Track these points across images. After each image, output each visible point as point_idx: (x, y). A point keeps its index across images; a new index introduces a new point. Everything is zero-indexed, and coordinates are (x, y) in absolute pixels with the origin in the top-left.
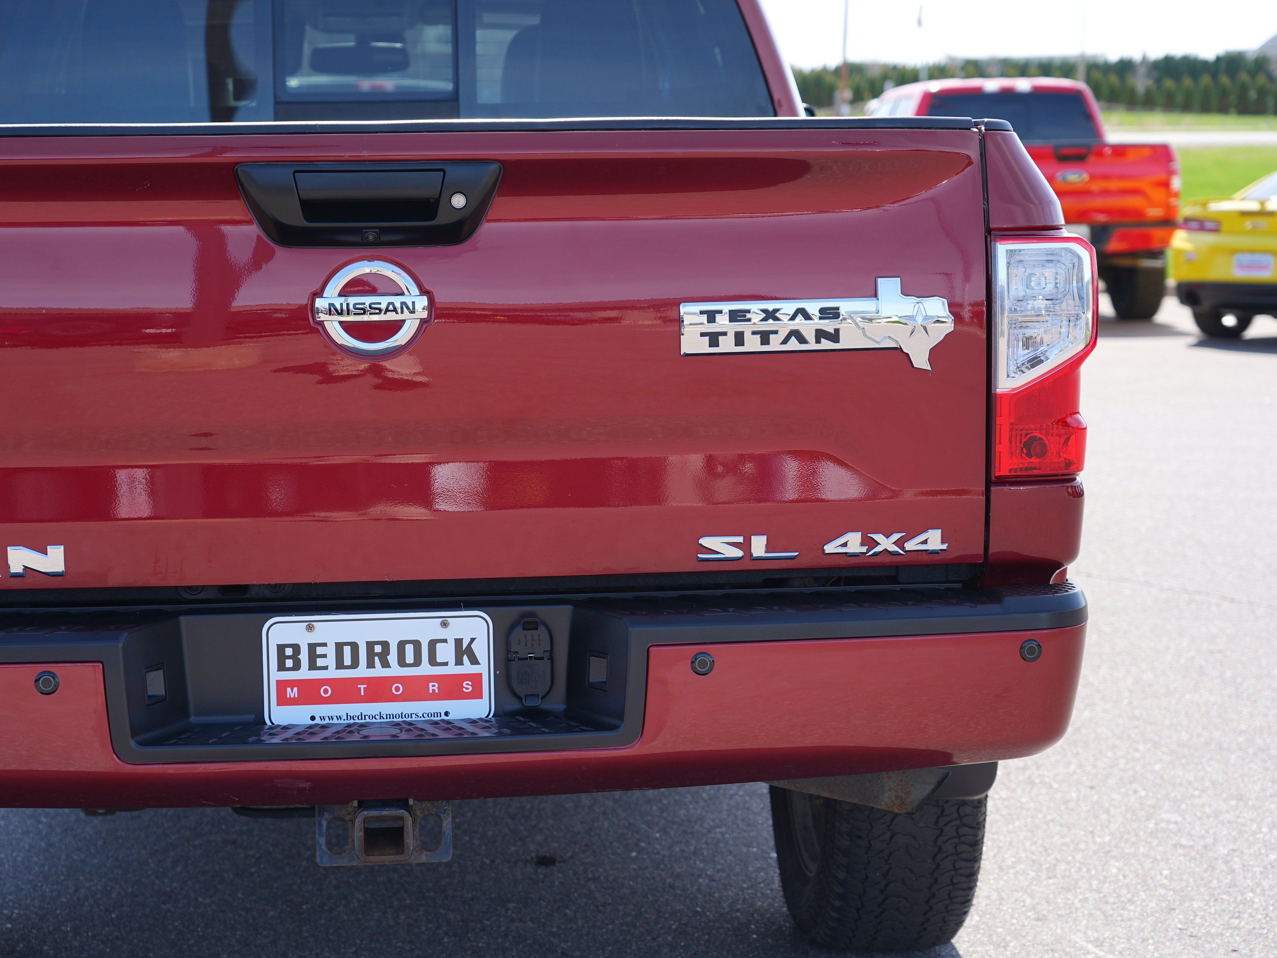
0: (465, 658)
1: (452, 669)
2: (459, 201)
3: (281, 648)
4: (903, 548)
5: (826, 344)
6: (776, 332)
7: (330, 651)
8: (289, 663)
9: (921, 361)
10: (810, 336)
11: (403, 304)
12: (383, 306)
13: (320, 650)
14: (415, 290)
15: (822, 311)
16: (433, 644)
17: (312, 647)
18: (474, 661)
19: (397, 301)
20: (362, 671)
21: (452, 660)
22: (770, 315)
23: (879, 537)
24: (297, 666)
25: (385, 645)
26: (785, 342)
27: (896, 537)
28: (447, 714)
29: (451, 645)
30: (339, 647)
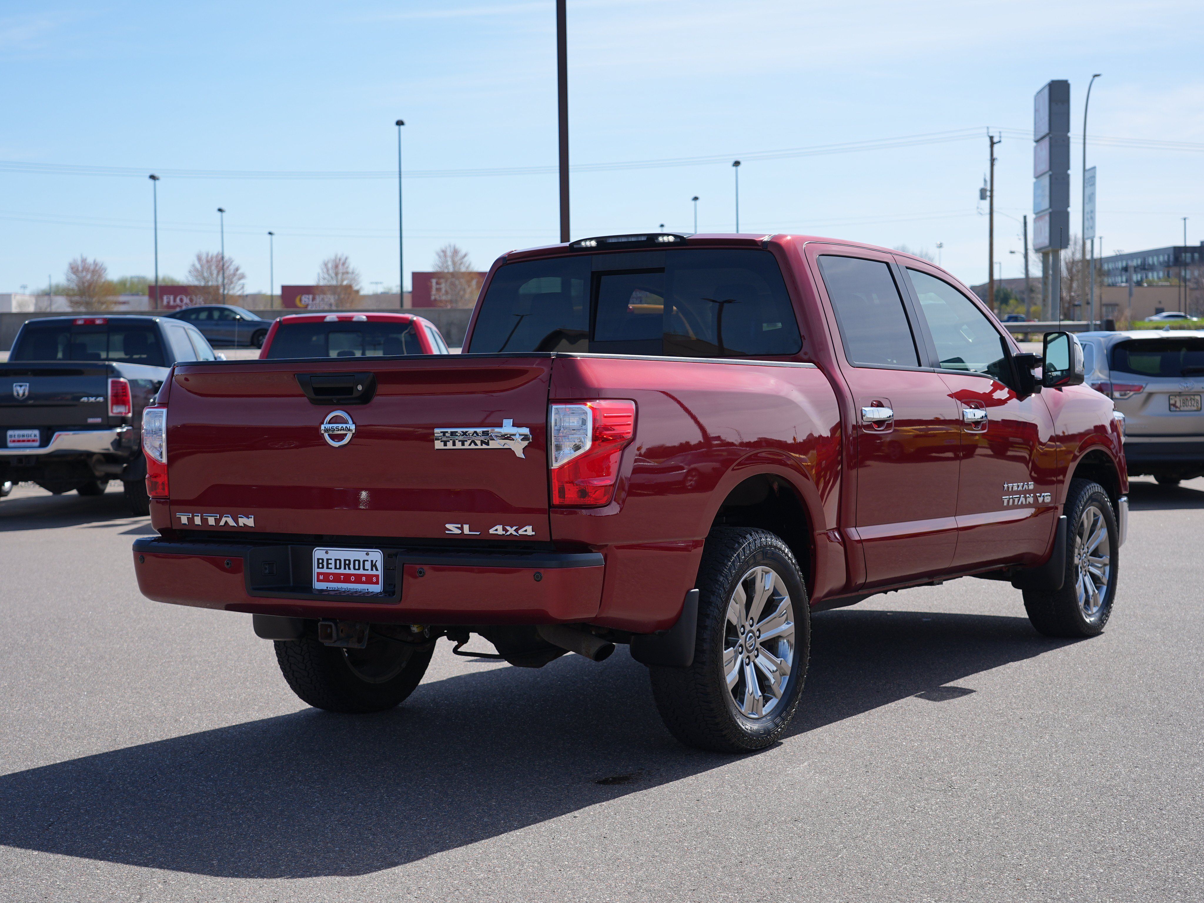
0: (374, 568)
1: (370, 572)
2: (360, 388)
3: (318, 559)
4: (518, 533)
5: (484, 446)
6: (467, 441)
7: (333, 562)
8: (321, 566)
9: (520, 454)
10: (479, 443)
11: (346, 427)
12: (340, 428)
13: (330, 561)
14: (350, 422)
15: (483, 432)
16: (364, 561)
17: (328, 560)
18: (377, 570)
19: (344, 426)
20: (342, 571)
21: (370, 569)
22: (465, 434)
23: (508, 528)
24: (323, 568)
25: (349, 561)
26: (470, 445)
27: (515, 528)
28: (368, 590)
29: (370, 562)
30: (336, 560)
